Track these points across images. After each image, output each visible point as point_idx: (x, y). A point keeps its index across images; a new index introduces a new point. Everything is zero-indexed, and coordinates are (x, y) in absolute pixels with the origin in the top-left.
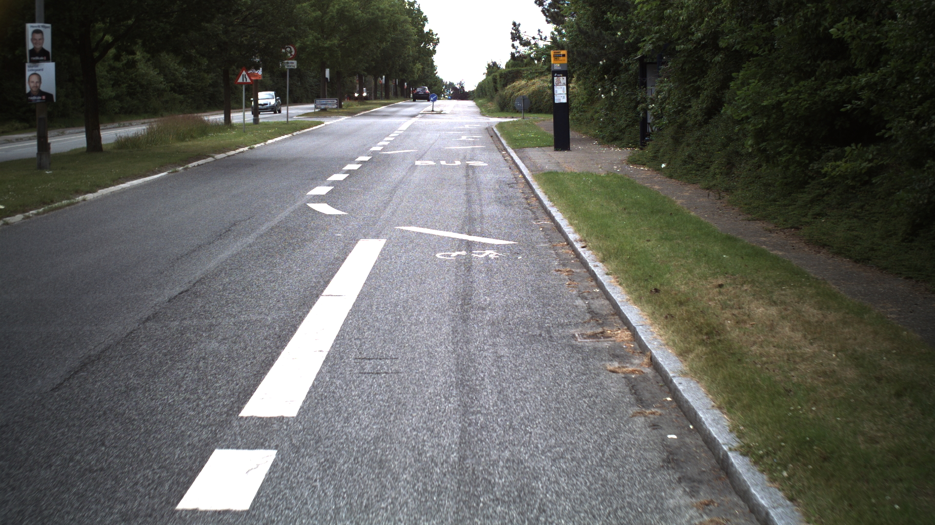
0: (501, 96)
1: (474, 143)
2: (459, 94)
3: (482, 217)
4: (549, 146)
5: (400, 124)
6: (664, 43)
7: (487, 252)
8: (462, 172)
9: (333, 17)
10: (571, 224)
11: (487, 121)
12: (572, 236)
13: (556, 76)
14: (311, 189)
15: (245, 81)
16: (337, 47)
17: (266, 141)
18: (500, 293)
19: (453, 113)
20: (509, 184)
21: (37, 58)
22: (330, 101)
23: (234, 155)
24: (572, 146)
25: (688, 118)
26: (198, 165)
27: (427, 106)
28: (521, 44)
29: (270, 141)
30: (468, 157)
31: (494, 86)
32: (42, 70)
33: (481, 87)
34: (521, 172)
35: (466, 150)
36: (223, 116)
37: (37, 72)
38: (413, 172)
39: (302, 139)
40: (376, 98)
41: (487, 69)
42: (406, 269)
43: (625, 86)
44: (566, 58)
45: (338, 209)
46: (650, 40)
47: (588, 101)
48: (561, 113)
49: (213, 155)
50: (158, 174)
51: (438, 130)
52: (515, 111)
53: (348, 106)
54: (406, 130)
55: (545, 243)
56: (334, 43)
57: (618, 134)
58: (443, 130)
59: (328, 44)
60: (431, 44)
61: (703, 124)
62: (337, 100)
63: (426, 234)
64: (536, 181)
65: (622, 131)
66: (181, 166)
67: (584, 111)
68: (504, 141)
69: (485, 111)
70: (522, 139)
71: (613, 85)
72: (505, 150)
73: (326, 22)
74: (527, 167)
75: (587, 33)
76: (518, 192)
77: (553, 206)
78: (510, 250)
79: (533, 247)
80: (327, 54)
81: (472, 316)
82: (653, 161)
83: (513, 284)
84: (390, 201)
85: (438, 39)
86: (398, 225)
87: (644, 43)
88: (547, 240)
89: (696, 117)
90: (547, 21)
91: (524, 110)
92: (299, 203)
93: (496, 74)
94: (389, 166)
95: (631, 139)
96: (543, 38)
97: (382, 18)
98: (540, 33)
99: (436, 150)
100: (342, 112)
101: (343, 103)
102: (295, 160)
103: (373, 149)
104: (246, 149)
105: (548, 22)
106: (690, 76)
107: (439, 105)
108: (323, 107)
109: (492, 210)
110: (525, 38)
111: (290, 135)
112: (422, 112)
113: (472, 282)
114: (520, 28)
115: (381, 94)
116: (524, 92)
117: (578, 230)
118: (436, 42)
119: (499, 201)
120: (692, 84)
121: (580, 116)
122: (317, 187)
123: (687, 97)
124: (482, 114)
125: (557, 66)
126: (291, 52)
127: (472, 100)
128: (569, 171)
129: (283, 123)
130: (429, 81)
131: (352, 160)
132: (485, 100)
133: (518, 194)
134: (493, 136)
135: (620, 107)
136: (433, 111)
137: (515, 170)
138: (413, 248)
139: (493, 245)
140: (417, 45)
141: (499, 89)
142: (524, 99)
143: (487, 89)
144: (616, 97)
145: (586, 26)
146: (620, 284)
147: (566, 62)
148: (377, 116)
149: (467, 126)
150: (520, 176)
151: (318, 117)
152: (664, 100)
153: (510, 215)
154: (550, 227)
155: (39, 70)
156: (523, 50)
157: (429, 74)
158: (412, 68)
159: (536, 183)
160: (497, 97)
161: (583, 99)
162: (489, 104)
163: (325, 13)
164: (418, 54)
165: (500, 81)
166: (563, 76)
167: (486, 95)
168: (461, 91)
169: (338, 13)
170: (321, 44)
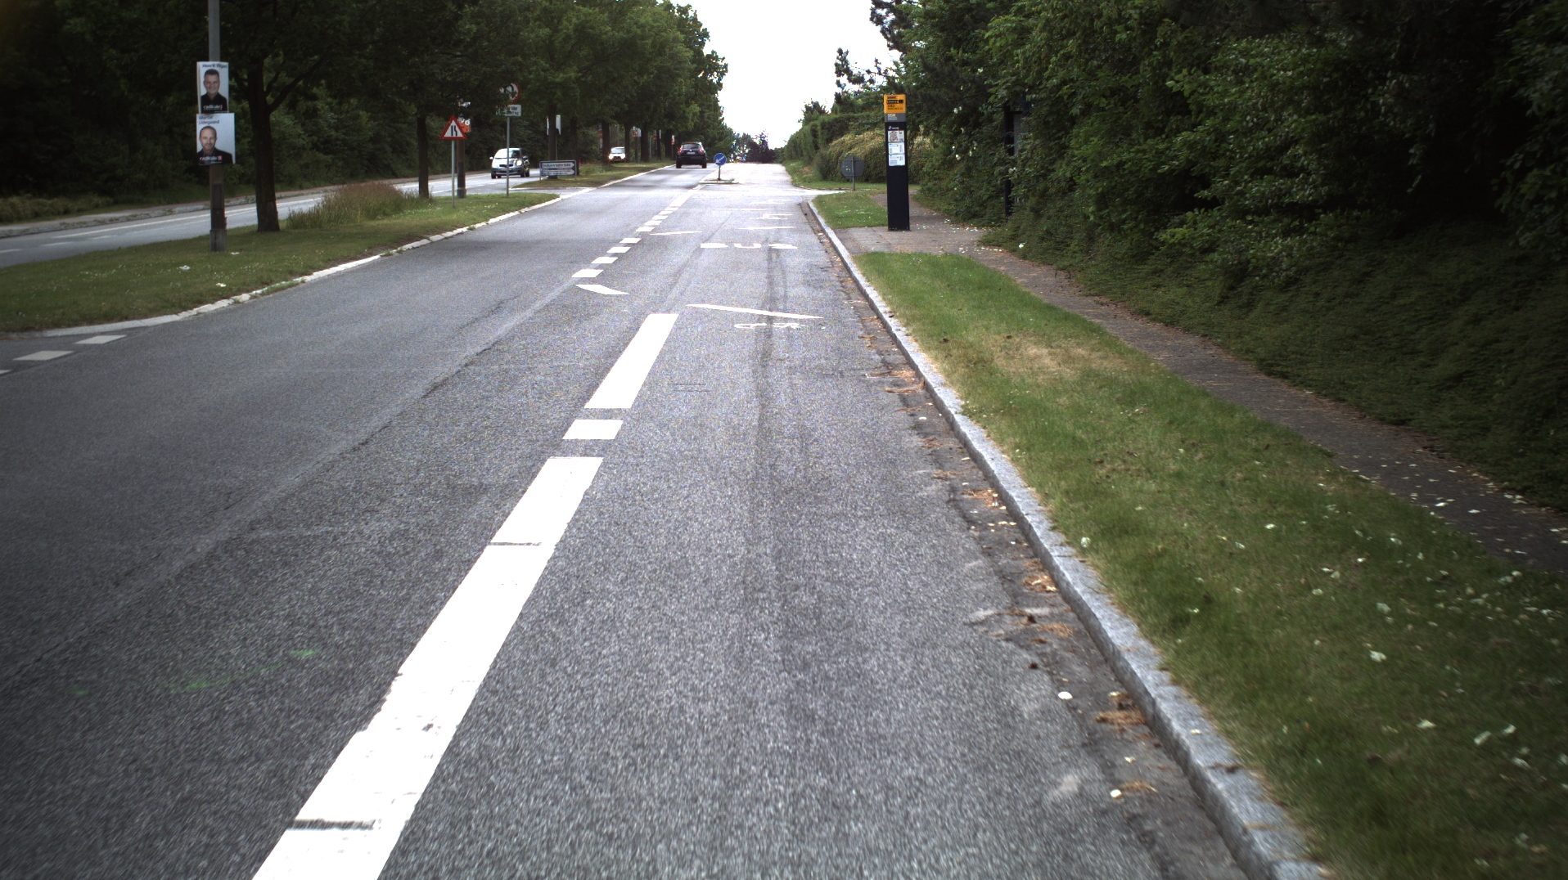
0: (823, 157)
1: (780, 222)
2: (760, 153)
3: (786, 297)
4: (883, 225)
5: (672, 198)
7: (789, 324)
8: (764, 256)
9: (568, 37)
10: (884, 299)
11: (801, 194)
12: (883, 310)
13: (891, 130)
14: (574, 272)
15: (454, 135)
16: (574, 83)
17: (487, 220)
18: (799, 351)
19: (749, 183)
20: (822, 268)
21: (211, 107)
22: (563, 165)
23: (452, 237)
24: (913, 224)
25: (1049, 185)
26: (413, 248)
27: (708, 172)
28: (850, 80)
29: (492, 221)
30: (771, 238)
31: (814, 142)
32: (218, 122)
33: (794, 142)
34: (839, 255)
35: (768, 232)
36: (418, 185)
37: (211, 125)
38: (700, 256)
39: (535, 217)
41: (805, 113)
43: (988, 143)
44: (903, 106)
45: (616, 289)
46: (1004, 84)
48: (897, 181)
49: (427, 236)
50: (370, 257)
51: (729, 207)
52: (842, 179)
53: (587, 173)
54: (682, 207)
55: (854, 318)
56: (570, 77)
57: (977, 209)
58: (736, 206)
59: (560, 77)
60: (715, 73)
62: (572, 163)
63: (721, 310)
64: (855, 263)
65: (982, 205)
67: (940, 179)
68: (822, 220)
69: (798, 180)
70: (847, 217)
71: (971, 142)
72: (823, 231)
73: (557, 45)
74: (847, 249)
75: (935, 69)
76: (833, 275)
77: (870, 286)
78: (815, 323)
79: (839, 321)
80: (559, 93)
81: (771, 364)
82: (1012, 241)
84: (675, 283)
85: (726, 66)
86: (690, 303)
88: (856, 315)
90: (888, 46)
91: (854, 177)
92: (567, 285)
93: (817, 122)
94: (666, 249)
95: (994, 215)
96: (882, 72)
97: (643, 38)
98: (878, 65)
99: (727, 230)
100: (581, 181)
101: (581, 168)
102: (538, 242)
103: (640, 230)
104: (465, 229)
105: (891, 48)
107: (728, 172)
108: (552, 173)
109: (797, 291)
110: (855, 72)
111: (517, 213)
112: (702, 181)
113: (772, 344)
114: (848, 57)
116: (859, 152)
117: (889, 303)
118: (723, 71)
119: (807, 284)
122: (583, 270)
123: (1050, 158)
124: (795, 184)
125: (892, 115)
126: (513, 93)
127: (781, 163)
128: (898, 251)
129: (502, 197)
130: (711, 132)
131: (616, 242)
132: (800, 162)
133: (832, 278)
134: (808, 214)
135: (981, 171)
136: (719, 179)
137: (833, 253)
138: (709, 321)
139: (796, 319)
140: (692, 77)
141: (821, 146)
142: (854, 162)
143: (803, 146)
144: (975, 158)
145: (935, 58)
147: (904, 111)
148: (634, 186)
149: (771, 201)
150: (838, 259)
151: (546, 188)
153: (819, 296)
155: (214, 122)
156: (852, 88)
157: (710, 122)
158: (684, 112)
159: (856, 266)
160: (817, 159)
161: (937, 160)
162: (806, 169)
163: (556, 31)
164: (693, 90)
165: (822, 133)
166: (900, 129)
167: (802, 155)
168: (762, 149)
169: (576, 30)
170: (550, 78)
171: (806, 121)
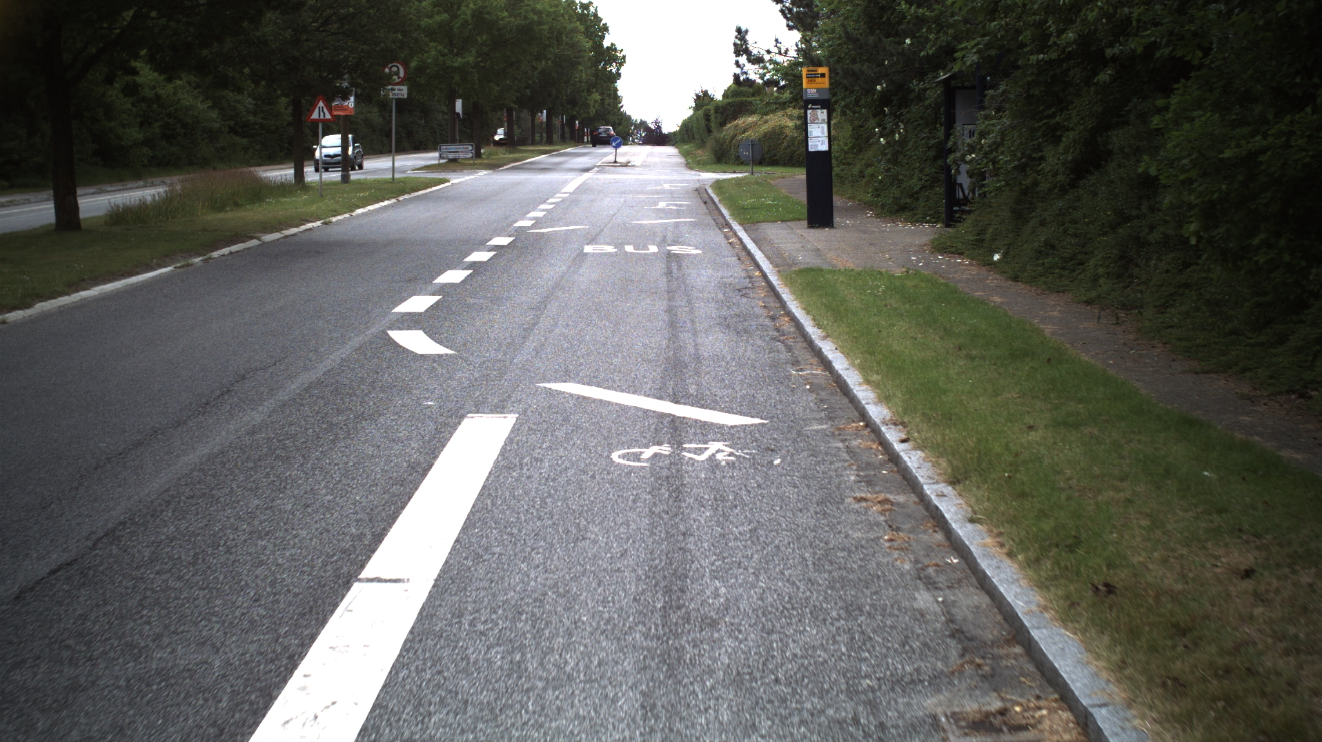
0: (717, 140)
1: (678, 214)
2: (655, 137)
4: (799, 220)
5: (565, 182)
6: (998, 52)
7: (714, 446)
8: (660, 267)
9: (466, 22)
10: (868, 382)
11: (697, 178)
12: (877, 412)
13: (811, 108)
14: (403, 300)
15: (322, 117)
16: (472, 67)
17: (352, 211)
18: (746, 569)
19: (644, 166)
20: (739, 290)
22: (461, 148)
23: (295, 235)
24: (837, 219)
25: (1040, 178)
26: (231, 253)
27: (606, 155)
28: (749, 60)
29: (359, 211)
30: (670, 236)
31: (707, 126)
33: (687, 127)
34: (758, 267)
35: (665, 226)
36: (292, 171)
38: (580, 266)
39: (411, 207)
40: (533, 143)
41: (695, 101)
42: (550, 495)
43: (919, 125)
44: (826, 81)
45: (440, 342)
46: (974, 47)
47: (853, 148)
48: (818, 166)
49: (259, 235)
50: (155, 270)
51: (624, 193)
52: (739, 162)
53: (490, 154)
54: (573, 193)
55: (820, 421)
56: (468, 61)
57: (908, 200)
58: (630, 192)
59: (458, 62)
60: (614, 64)
61: (1067, 187)
62: (472, 146)
63: (594, 400)
64: (786, 285)
65: (914, 196)
66: (199, 255)
68: (725, 211)
69: (693, 163)
70: (753, 208)
71: (897, 123)
72: (728, 225)
73: (455, 30)
74: (768, 258)
75: (858, 40)
76: (756, 304)
77: (825, 338)
78: (756, 440)
79: (799, 434)
80: (457, 78)
81: (690, 651)
82: (978, 248)
83: (772, 542)
84: (534, 325)
85: (624, 57)
86: (545, 380)
87: (964, 52)
88: (823, 414)
89: (1055, 174)
90: (788, 26)
91: (753, 161)
92: (373, 330)
93: (709, 107)
94: (541, 254)
96: (783, 51)
97: (540, 23)
98: (778, 45)
99: (619, 225)
100: (480, 164)
101: (482, 151)
102: (389, 243)
103: (519, 224)
104: (318, 223)
105: (790, 28)
106: (1041, 108)
107: (625, 154)
108: (451, 156)
110: (755, 52)
111: (394, 201)
112: (598, 164)
113: (684, 534)
114: (747, 37)
115: (541, 137)
116: (753, 134)
117: (884, 398)
118: (621, 63)
119: (725, 324)
120: (1045, 121)
121: (842, 170)
122: (414, 298)
123: (1036, 142)
124: (689, 166)
125: (811, 91)
126: (397, 73)
127: (673, 145)
128: (842, 268)
129: (386, 182)
130: (611, 118)
131: (481, 245)
132: (692, 145)
133: (758, 311)
134: (708, 202)
135: (911, 157)
136: (615, 162)
137: (748, 262)
138: (568, 437)
139: (722, 427)
140: (592, 66)
141: (713, 129)
142: (752, 145)
143: (695, 130)
144: (903, 142)
145: (855, 29)
146: (1010, 555)
147: (827, 85)
148: (532, 169)
149: (667, 186)
150: (757, 273)
152: (996, 146)
153: (748, 354)
154: (822, 381)
156: (753, 70)
157: (610, 108)
158: (586, 99)
159: (787, 290)
160: (710, 142)
162: (699, 152)
163: (455, 16)
164: (594, 78)
165: (716, 117)
166: (822, 108)
167: (694, 138)
168: (657, 133)
169: (473, 16)
170: (448, 63)
171: (697, 108)
